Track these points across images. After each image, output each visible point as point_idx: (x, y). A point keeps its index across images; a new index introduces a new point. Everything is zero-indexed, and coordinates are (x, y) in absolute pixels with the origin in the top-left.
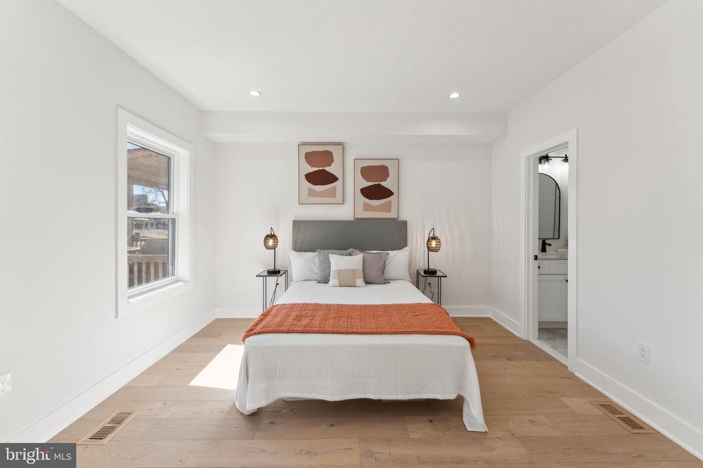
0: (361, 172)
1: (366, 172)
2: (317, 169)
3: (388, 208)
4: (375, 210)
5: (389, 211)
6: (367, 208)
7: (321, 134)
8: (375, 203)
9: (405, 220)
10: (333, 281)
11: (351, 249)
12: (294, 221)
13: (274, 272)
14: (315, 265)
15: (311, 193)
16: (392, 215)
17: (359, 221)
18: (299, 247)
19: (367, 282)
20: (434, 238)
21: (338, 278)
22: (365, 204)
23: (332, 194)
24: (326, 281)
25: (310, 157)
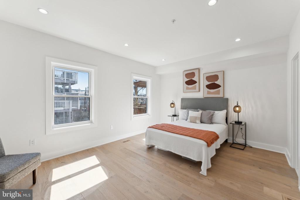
0: (206, 78)
1: (208, 78)
2: (189, 79)
3: (218, 93)
4: (213, 94)
5: (219, 94)
6: (209, 93)
7: (190, 67)
8: (212, 91)
9: (227, 98)
10: (188, 120)
11: (198, 109)
12: (182, 99)
13: (175, 116)
14: (186, 114)
15: (187, 88)
16: (221, 95)
17: (206, 98)
18: (183, 108)
19: (202, 122)
20: (238, 106)
21: (190, 119)
22: (208, 91)
23: (195, 88)
24: (186, 120)
25: (187, 75)
